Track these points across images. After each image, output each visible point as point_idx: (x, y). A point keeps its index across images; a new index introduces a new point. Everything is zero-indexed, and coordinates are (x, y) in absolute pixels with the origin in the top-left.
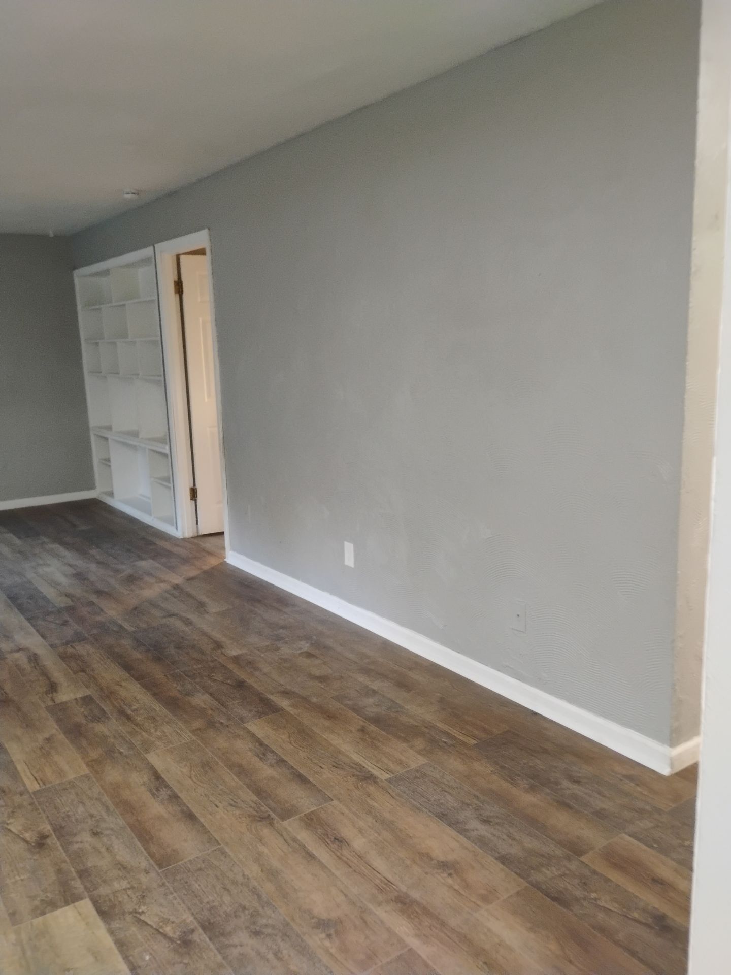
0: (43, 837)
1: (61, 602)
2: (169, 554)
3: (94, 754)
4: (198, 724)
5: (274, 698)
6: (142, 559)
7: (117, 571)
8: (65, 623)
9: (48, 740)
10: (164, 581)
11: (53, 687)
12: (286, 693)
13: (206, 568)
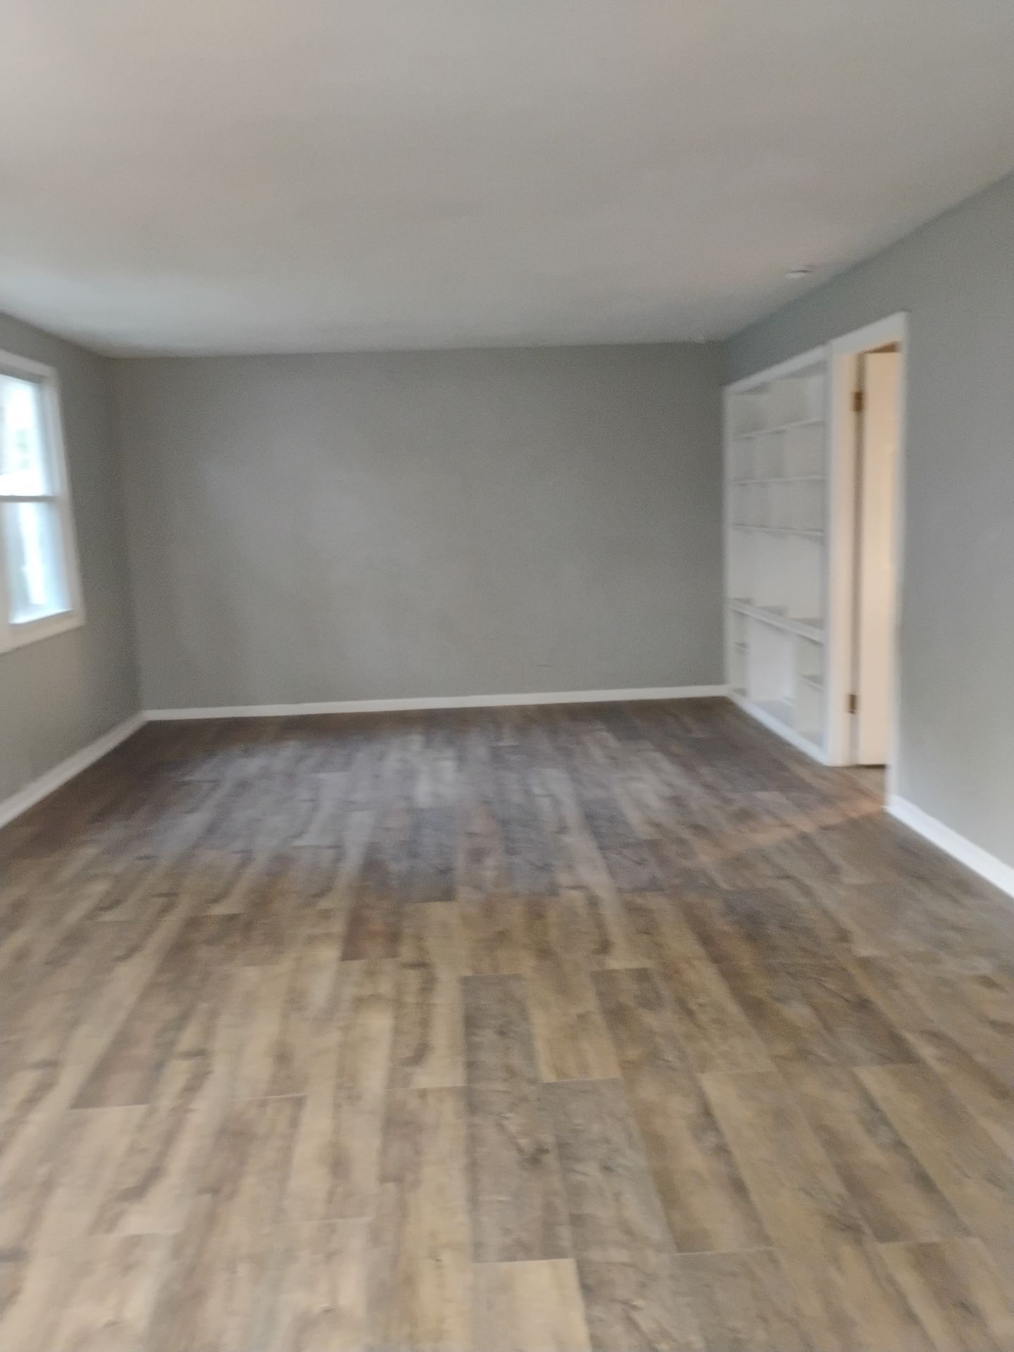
0: (542, 1151)
1: (643, 831)
2: (806, 787)
3: (633, 1053)
4: (783, 1048)
5: (911, 1038)
6: (764, 788)
7: (728, 801)
8: (641, 863)
9: (581, 1017)
10: (788, 826)
11: (605, 947)
12: (935, 1037)
13: (854, 815)
